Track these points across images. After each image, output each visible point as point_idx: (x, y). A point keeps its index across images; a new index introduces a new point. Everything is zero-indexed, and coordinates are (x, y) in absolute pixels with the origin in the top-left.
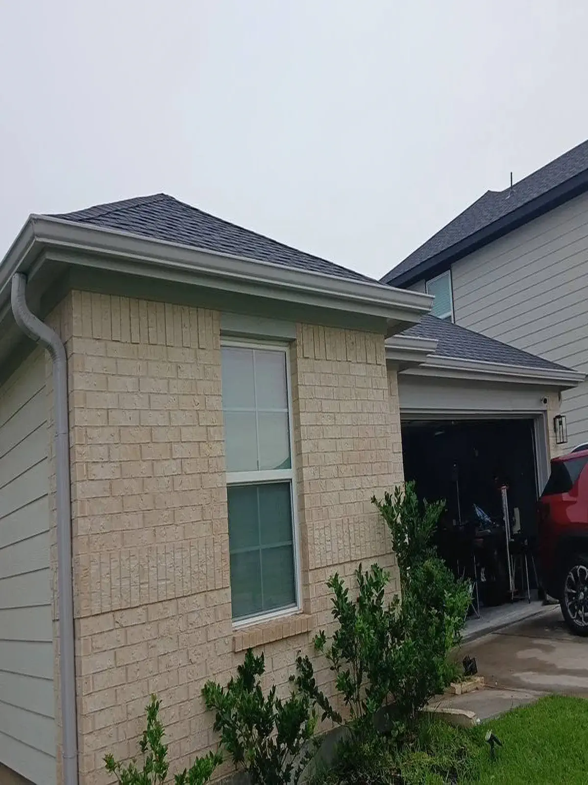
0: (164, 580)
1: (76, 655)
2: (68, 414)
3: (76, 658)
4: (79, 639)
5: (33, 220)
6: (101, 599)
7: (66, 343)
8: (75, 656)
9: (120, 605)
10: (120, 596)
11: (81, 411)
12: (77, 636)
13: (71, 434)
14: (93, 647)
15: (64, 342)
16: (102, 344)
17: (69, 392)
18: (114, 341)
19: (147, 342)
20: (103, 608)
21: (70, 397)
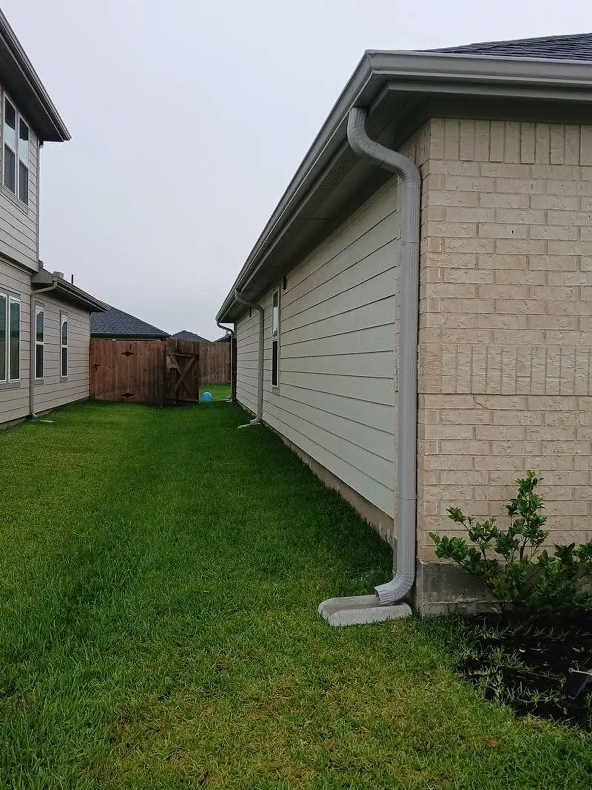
0: (557, 377)
1: (419, 421)
2: (420, 227)
3: (419, 425)
4: (423, 410)
5: (369, 55)
6: (457, 381)
7: (421, 166)
8: (417, 423)
9: (486, 390)
10: (484, 383)
11: (438, 224)
12: (421, 406)
13: (423, 243)
14: (441, 419)
15: (419, 165)
16: (475, 165)
17: (423, 208)
18: (491, 162)
19: (548, 162)
20: (458, 390)
21: (423, 212)
